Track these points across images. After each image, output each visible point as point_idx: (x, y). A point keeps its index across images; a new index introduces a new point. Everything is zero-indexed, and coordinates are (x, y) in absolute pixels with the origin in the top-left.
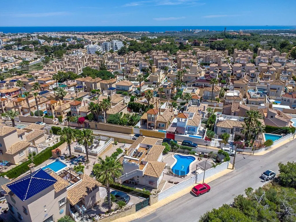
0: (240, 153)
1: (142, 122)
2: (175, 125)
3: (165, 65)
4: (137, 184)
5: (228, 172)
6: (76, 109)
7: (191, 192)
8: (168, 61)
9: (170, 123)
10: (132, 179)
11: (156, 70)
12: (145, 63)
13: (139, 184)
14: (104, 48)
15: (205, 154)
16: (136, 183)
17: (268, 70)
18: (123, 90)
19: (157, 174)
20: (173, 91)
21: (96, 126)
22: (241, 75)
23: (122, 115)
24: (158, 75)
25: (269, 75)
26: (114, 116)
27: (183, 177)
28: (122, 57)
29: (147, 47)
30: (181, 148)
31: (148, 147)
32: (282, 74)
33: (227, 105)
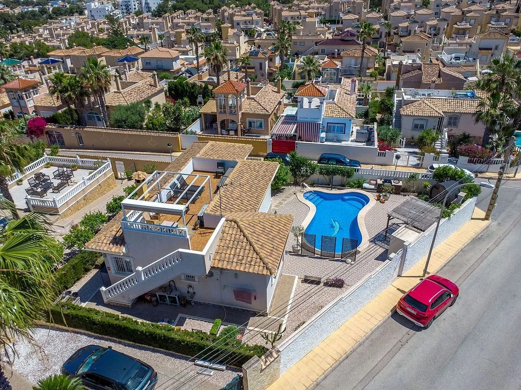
0: (480, 175)
1: (206, 123)
2: (290, 119)
3: (250, 26)
4: (188, 302)
5: (478, 230)
6: (23, 99)
7: (395, 314)
8: (255, 17)
9: (277, 118)
10: (169, 287)
11: (231, 32)
12: (206, 24)
13: (196, 303)
14: (125, 11)
15: (393, 184)
16: (184, 298)
17: (463, 17)
18: (160, 69)
19: (266, 260)
20: (271, 64)
21: (80, 138)
22: (410, 31)
23: (149, 106)
24: (235, 43)
25: (466, 27)
26: (127, 109)
27: (349, 260)
28: (160, 20)
29: (210, 3)
30: (321, 173)
31: (221, 168)
32: (491, 24)
33: (409, 72)
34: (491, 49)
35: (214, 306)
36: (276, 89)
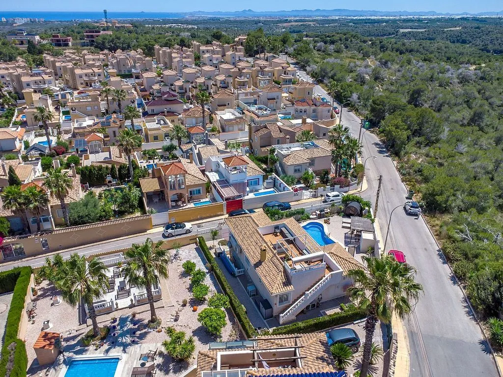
2: (222, 183)
3: (42, 86)
8: (46, 77)
11: (36, 97)
31: (277, 230)
32: (260, 77)
33: (259, 130)
34: (275, 99)
35: (330, 300)
36: (189, 161)
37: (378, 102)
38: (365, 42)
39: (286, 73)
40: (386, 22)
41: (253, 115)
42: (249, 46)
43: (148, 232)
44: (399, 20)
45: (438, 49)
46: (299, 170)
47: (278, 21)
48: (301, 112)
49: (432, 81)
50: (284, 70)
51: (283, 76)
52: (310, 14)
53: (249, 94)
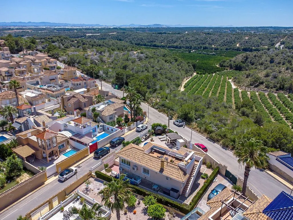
2: (78, 136)
32: (33, 66)
33: (70, 99)
34: (54, 79)
37: (119, 74)
38: (73, 41)
39: (50, 63)
40: (76, 30)
41: (47, 91)
42: (11, 46)
43: (46, 183)
44: (83, 29)
45: (113, 44)
46: (111, 118)
47: (3, 29)
48: (77, 85)
49: (128, 60)
50: (48, 61)
51: (49, 65)
52: (25, 25)
53: (30, 78)
